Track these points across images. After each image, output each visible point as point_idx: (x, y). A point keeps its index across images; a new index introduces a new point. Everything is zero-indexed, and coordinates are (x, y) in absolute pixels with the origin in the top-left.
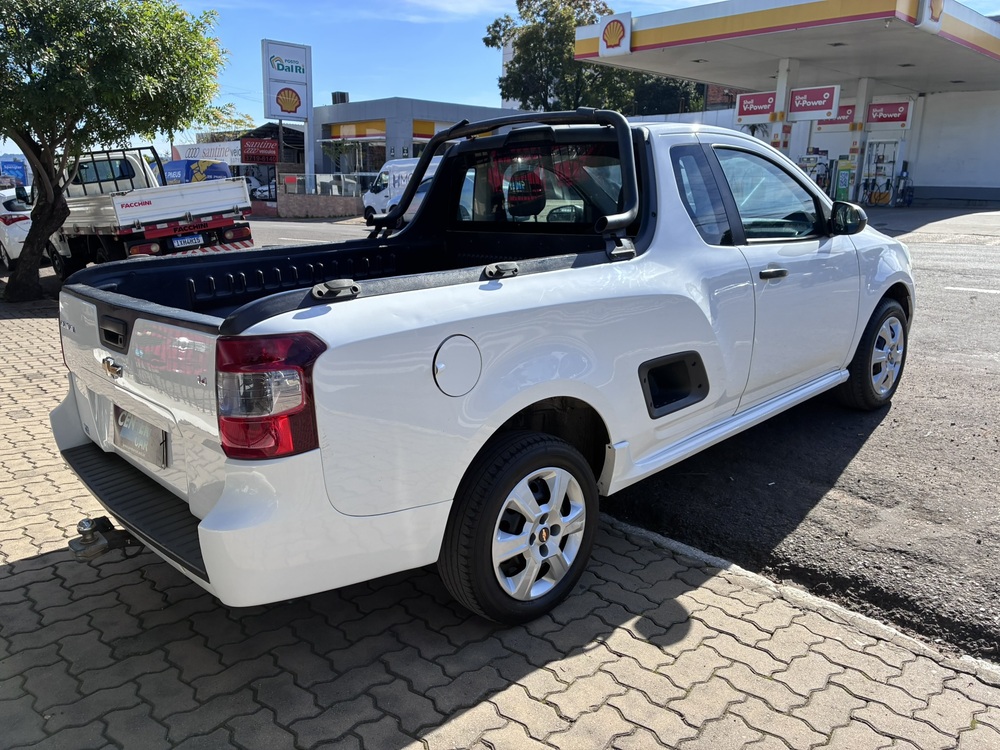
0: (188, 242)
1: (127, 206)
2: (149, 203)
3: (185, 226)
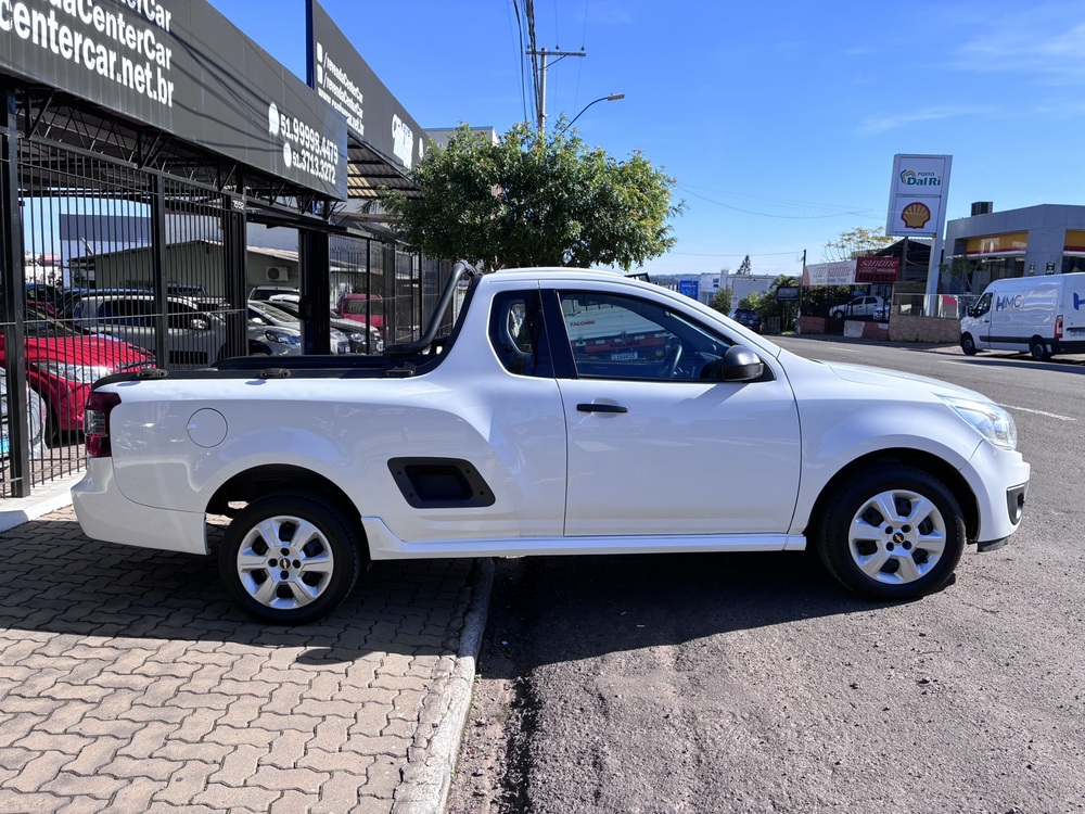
3: (619, 343)
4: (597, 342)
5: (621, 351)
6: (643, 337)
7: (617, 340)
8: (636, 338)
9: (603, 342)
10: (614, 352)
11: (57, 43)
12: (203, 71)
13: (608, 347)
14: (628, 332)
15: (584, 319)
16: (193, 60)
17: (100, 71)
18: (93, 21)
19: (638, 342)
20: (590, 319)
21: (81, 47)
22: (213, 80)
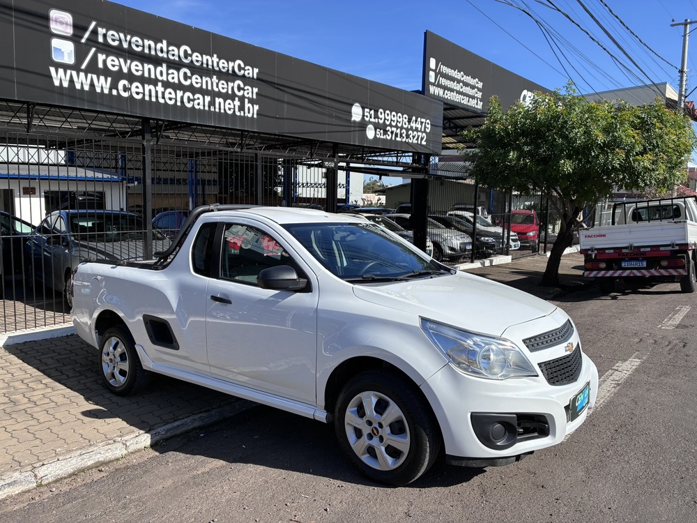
0: (634, 264)
1: (589, 237)
2: (604, 236)
3: (627, 253)
4: (607, 251)
5: (631, 259)
6: (649, 249)
7: (624, 251)
8: (642, 250)
9: (612, 251)
10: (624, 260)
11: (163, 97)
12: (286, 95)
13: (616, 256)
14: (635, 245)
15: (597, 233)
16: (279, 91)
17: (197, 107)
18: (191, 83)
19: (644, 253)
20: (602, 233)
21: (182, 98)
22: (295, 98)
